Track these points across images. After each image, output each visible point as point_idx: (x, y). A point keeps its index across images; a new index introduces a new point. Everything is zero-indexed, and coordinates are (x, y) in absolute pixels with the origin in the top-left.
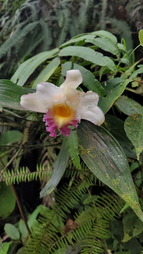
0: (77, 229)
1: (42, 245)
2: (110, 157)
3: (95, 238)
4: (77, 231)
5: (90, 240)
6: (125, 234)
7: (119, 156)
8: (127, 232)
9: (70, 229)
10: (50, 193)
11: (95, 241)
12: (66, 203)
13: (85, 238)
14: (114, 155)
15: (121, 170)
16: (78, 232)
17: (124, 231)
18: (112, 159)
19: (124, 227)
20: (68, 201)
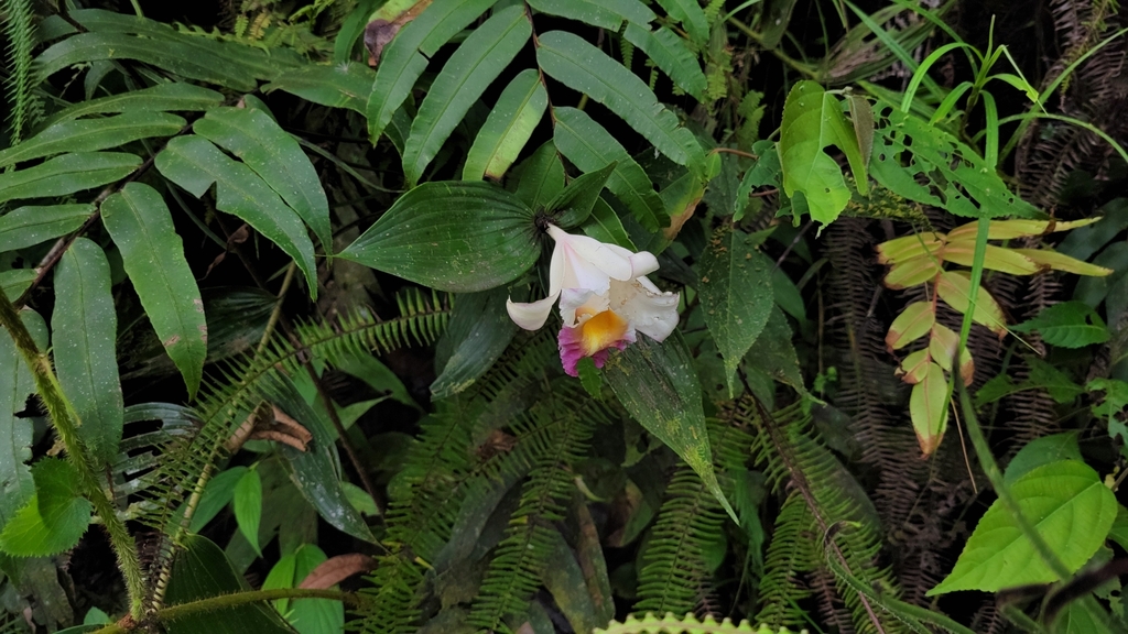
0: (513, 448)
1: (426, 496)
2: (663, 369)
3: (558, 464)
4: (512, 454)
5: (545, 469)
6: (628, 446)
7: (682, 367)
8: (632, 443)
9: (496, 451)
10: (461, 389)
11: (557, 470)
12: (486, 392)
13: (534, 467)
14: (672, 362)
15: (684, 398)
16: (517, 455)
17: (625, 439)
18: (667, 375)
19: (626, 431)
20: (492, 388)
